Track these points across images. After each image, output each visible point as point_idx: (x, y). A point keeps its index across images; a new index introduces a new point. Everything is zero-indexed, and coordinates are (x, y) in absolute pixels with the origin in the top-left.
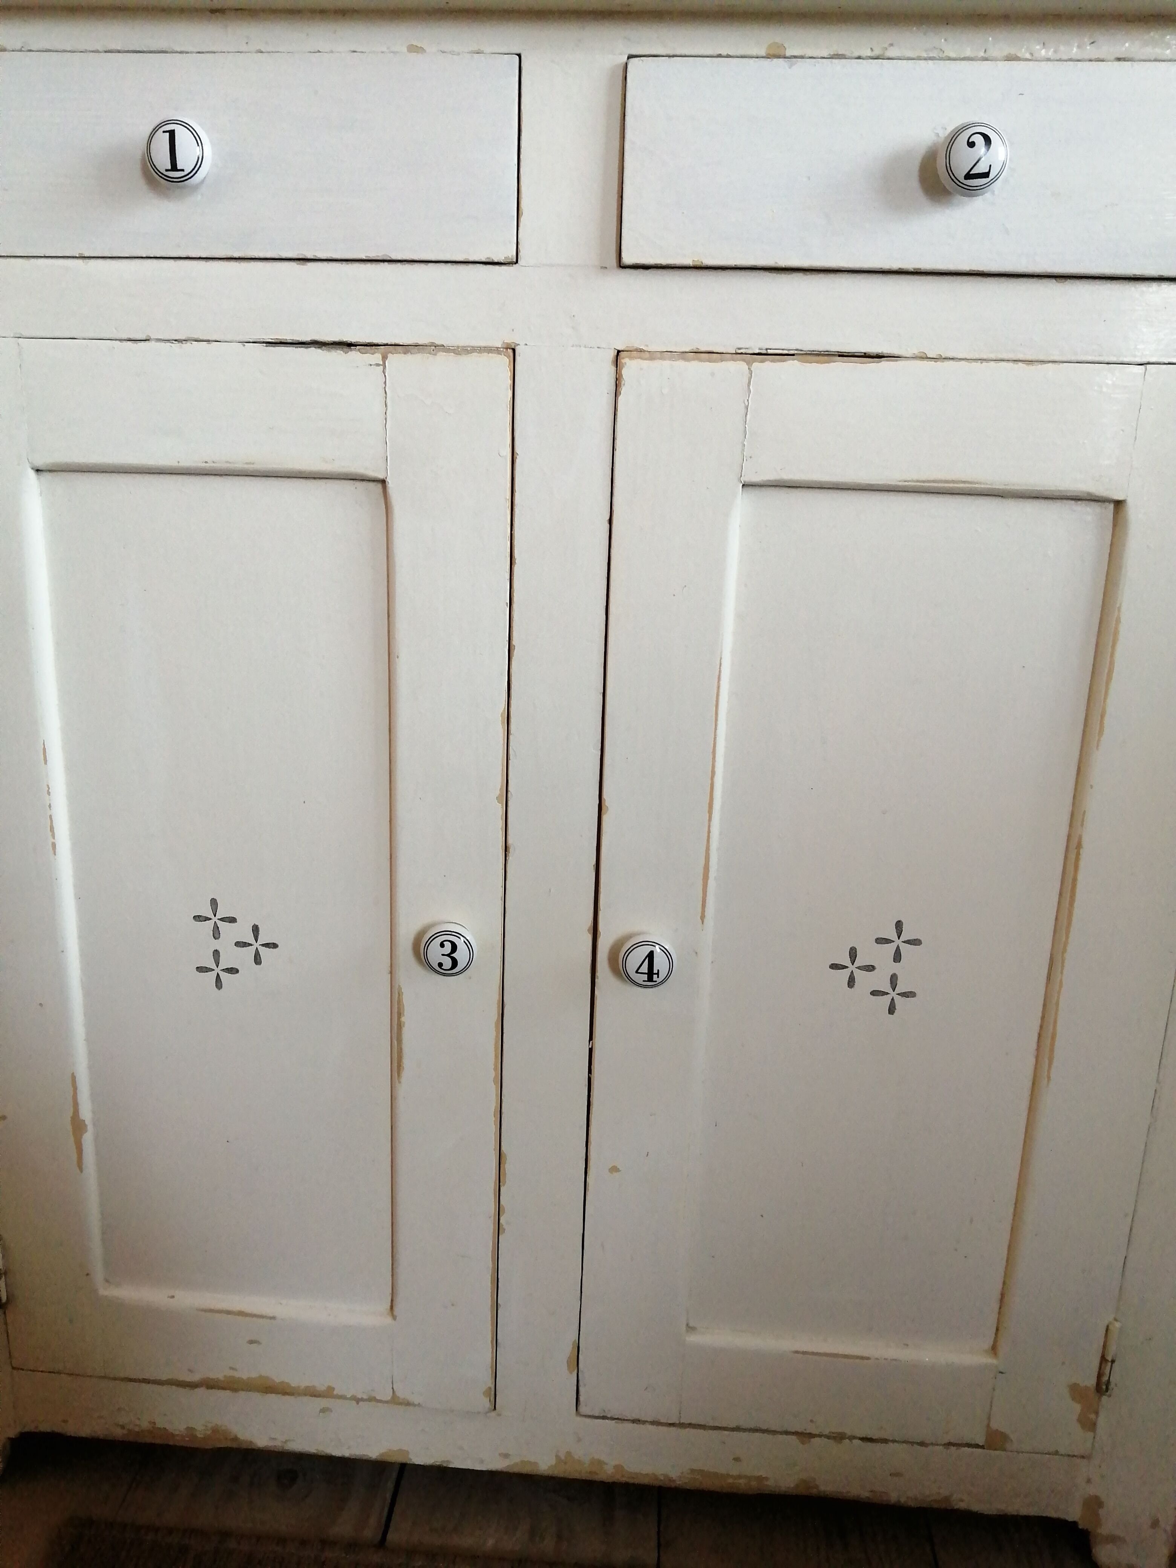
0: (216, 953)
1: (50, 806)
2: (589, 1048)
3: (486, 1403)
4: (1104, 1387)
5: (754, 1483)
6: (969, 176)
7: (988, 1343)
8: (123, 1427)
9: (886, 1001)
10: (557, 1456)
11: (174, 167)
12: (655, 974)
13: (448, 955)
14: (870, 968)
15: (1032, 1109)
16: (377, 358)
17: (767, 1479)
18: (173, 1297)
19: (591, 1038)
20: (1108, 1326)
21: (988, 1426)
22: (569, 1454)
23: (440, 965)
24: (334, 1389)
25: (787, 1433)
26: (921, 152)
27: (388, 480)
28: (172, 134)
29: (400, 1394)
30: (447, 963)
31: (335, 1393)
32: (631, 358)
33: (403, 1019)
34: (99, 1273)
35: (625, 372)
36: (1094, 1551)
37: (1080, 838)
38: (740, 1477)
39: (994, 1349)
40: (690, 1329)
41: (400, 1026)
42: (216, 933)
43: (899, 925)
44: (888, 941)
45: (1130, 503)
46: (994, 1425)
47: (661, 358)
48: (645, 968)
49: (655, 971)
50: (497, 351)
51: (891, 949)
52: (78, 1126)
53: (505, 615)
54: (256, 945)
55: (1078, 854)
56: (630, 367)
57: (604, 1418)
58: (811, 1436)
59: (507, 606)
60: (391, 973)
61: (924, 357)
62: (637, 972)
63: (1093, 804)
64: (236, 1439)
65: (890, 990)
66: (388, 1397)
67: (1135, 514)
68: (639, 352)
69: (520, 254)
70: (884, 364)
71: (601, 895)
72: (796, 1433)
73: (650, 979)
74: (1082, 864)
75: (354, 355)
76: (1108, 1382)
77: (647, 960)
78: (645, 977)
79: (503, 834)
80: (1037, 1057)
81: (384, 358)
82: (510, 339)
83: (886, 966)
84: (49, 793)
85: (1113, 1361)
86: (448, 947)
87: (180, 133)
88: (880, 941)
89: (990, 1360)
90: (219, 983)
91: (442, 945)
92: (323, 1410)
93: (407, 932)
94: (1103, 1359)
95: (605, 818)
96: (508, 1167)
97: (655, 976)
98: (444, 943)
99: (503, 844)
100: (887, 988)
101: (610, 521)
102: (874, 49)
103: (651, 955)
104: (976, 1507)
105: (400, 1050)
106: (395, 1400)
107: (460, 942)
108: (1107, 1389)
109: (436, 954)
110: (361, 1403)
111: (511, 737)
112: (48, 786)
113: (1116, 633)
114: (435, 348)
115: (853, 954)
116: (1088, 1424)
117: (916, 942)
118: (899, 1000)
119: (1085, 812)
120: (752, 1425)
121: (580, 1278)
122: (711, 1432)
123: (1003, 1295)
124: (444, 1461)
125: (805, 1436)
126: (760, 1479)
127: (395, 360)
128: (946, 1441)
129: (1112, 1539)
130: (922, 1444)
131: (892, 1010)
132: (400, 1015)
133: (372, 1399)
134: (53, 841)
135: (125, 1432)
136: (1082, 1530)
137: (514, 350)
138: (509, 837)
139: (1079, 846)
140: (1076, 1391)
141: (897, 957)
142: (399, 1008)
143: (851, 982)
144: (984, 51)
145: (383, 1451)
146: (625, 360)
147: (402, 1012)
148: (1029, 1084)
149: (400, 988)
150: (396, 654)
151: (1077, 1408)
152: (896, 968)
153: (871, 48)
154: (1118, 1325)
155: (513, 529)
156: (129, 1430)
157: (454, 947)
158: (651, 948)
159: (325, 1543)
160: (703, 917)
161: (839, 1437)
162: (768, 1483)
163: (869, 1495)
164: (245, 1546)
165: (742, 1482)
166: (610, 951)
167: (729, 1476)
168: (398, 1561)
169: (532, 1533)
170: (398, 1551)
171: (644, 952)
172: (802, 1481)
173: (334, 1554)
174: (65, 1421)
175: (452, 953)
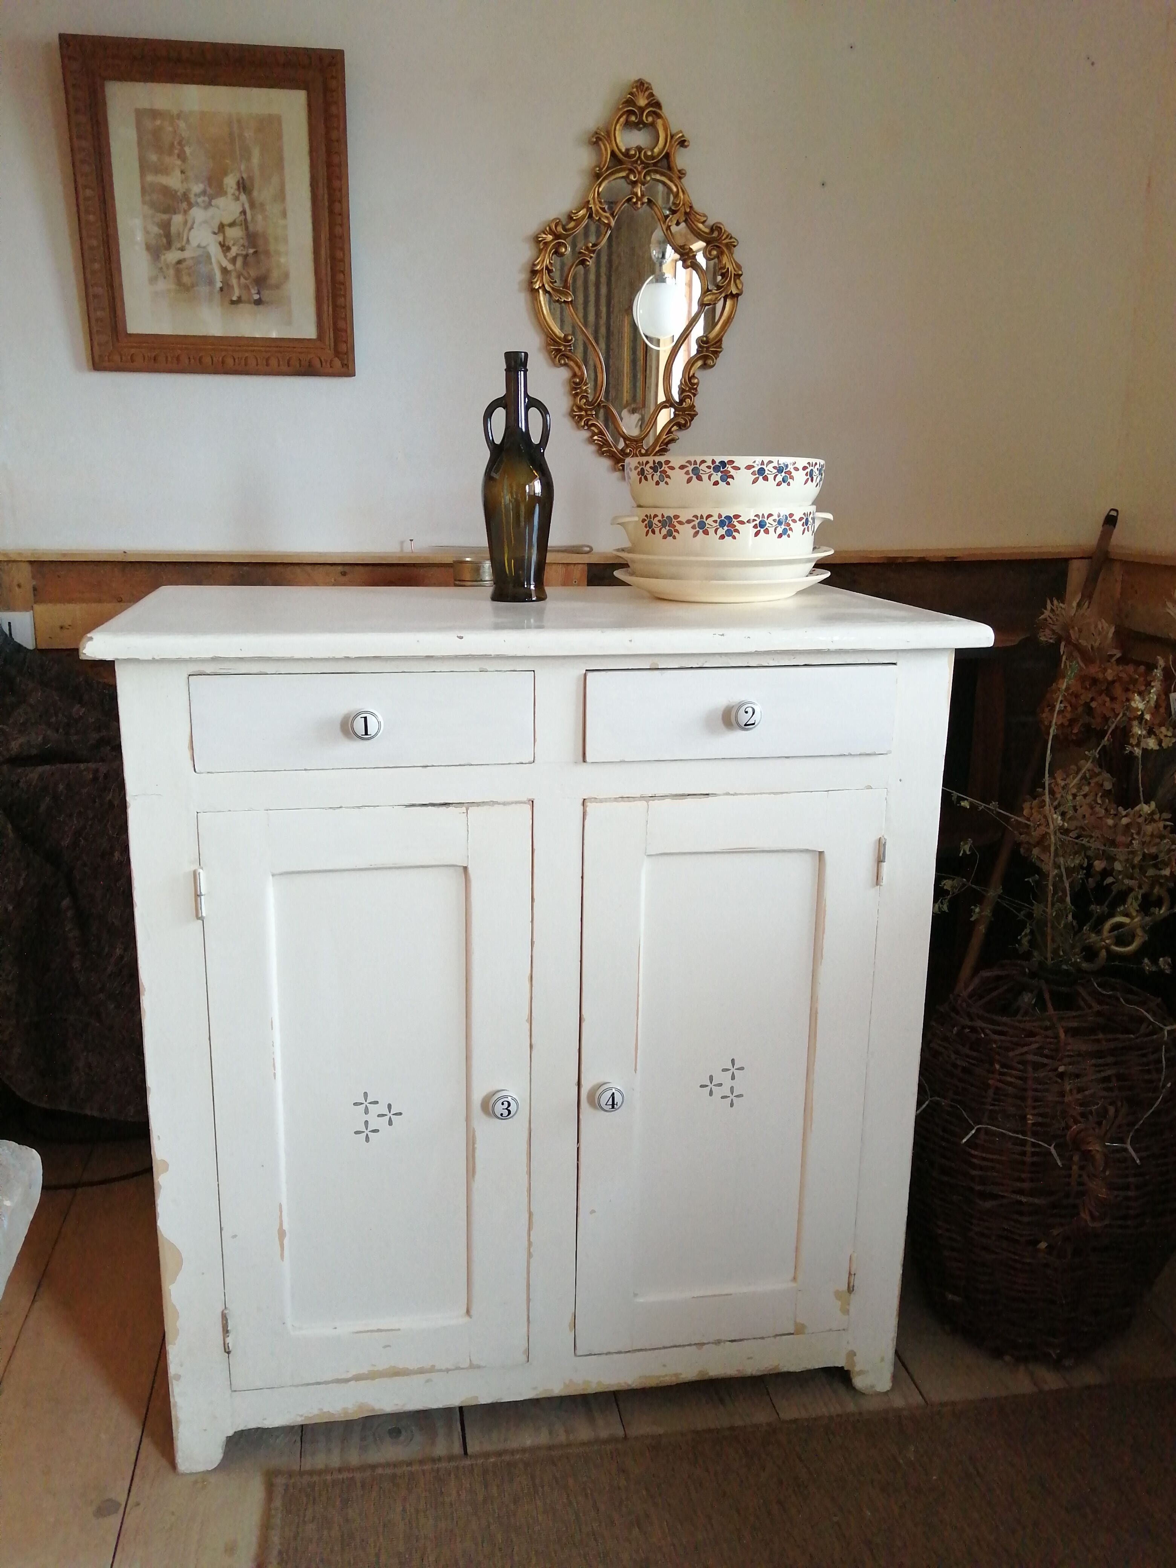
0: (366, 1123)
1: (273, 1053)
2: (578, 1148)
3: (525, 1358)
4: (851, 1289)
5: (674, 1378)
6: (746, 725)
7: (791, 1275)
8: (302, 1416)
9: (729, 1100)
10: (564, 1383)
11: (366, 734)
13: (506, 1109)
14: (720, 1085)
15: (804, 1146)
16: (464, 809)
17: (681, 1374)
18: (337, 1327)
19: (578, 1142)
20: (851, 1256)
21: (795, 1321)
22: (571, 1380)
23: (502, 1115)
24: (435, 1366)
25: (690, 1345)
26: (723, 709)
27: (469, 867)
28: (365, 718)
29: (475, 1362)
30: (506, 1113)
31: (436, 1368)
32: (591, 802)
33: (476, 1146)
34: (290, 1323)
35: (588, 809)
36: (853, 1381)
37: (817, 1009)
38: (666, 1375)
39: (795, 1279)
40: (636, 1295)
41: (474, 1150)
42: (366, 1111)
43: (733, 1061)
44: (728, 1070)
45: (826, 853)
46: (798, 1320)
47: (606, 802)
48: (610, 1102)
49: (615, 1103)
50: (524, 803)
51: (730, 1073)
52: (281, 1235)
53: (530, 927)
54: (389, 1115)
55: (816, 1017)
56: (590, 807)
57: (590, 1355)
58: (704, 1344)
59: (530, 923)
60: (467, 1121)
61: (728, 794)
62: (605, 1104)
63: (822, 991)
64: (373, 1410)
65: (730, 1095)
66: (467, 1365)
67: (828, 857)
68: (595, 800)
69: (536, 758)
70: (710, 798)
71: (582, 1065)
72: (695, 1344)
73: (613, 1107)
75: (451, 809)
76: (853, 1286)
77: (611, 1098)
78: (611, 1107)
79: (529, 1039)
80: (805, 1120)
81: (467, 810)
82: (530, 797)
83: (728, 1083)
84: (273, 1046)
85: (855, 1274)
86: (505, 1104)
87: (369, 717)
88: (725, 1070)
89: (793, 1285)
90: (367, 1139)
91: (503, 1104)
92: (427, 1381)
93: (477, 1097)
94: (850, 1274)
95: (583, 1024)
96: (534, 1219)
97: (615, 1106)
98: (503, 1102)
99: (529, 1044)
100: (729, 1094)
101: (582, 877)
103: (613, 1095)
104: (792, 1369)
105: (474, 1163)
106: (472, 1366)
107: (512, 1102)
108: (853, 1290)
109: (500, 1109)
110: (450, 1372)
111: (533, 989)
112: (273, 1042)
113: (825, 911)
114: (493, 803)
115: (711, 1079)
116: (846, 1311)
117: (742, 1069)
118: (735, 1100)
120: (672, 1344)
122: (649, 1352)
124: (498, 1399)
125: (700, 1345)
126: (676, 1375)
127: (472, 810)
128: (774, 1334)
129: (861, 1372)
130: (762, 1338)
131: (732, 1105)
132: (474, 1144)
133: (458, 1368)
135: (303, 1418)
136: (847, 1371)
137: (533, 802)
138: (533, 1040)
139: (816, 1013)
140: (838, 1295)
141: (733, 1078)
143: (711, 1093)
145: (463, 1399)
146: (588, 804)
147: (474, 1141)
148: (802, 1131)
149: (474, 1129)
151: (839, 1303)
152: (733, 1083)
154: (855, 1254)
155: (533, 886)
156: (306, 1417)
157: (509, 1105)
158: (613, 1092)
159: (434, 1460)
160: (636, 1070)
161: (718, 1342)
162: (683, 1376)
163: (736, 1372)
164: (388, 1471)
165: (667, 1378)
166: (588, 1094)
167: (660, 1376)
168: (480, 1461)
169: (550, 1433)
170: (476, 1456)
171: (609, 1093)
172: (700, 1372)
173: (444, 1465)
174: (265, 1419)
175: (508, 1107)
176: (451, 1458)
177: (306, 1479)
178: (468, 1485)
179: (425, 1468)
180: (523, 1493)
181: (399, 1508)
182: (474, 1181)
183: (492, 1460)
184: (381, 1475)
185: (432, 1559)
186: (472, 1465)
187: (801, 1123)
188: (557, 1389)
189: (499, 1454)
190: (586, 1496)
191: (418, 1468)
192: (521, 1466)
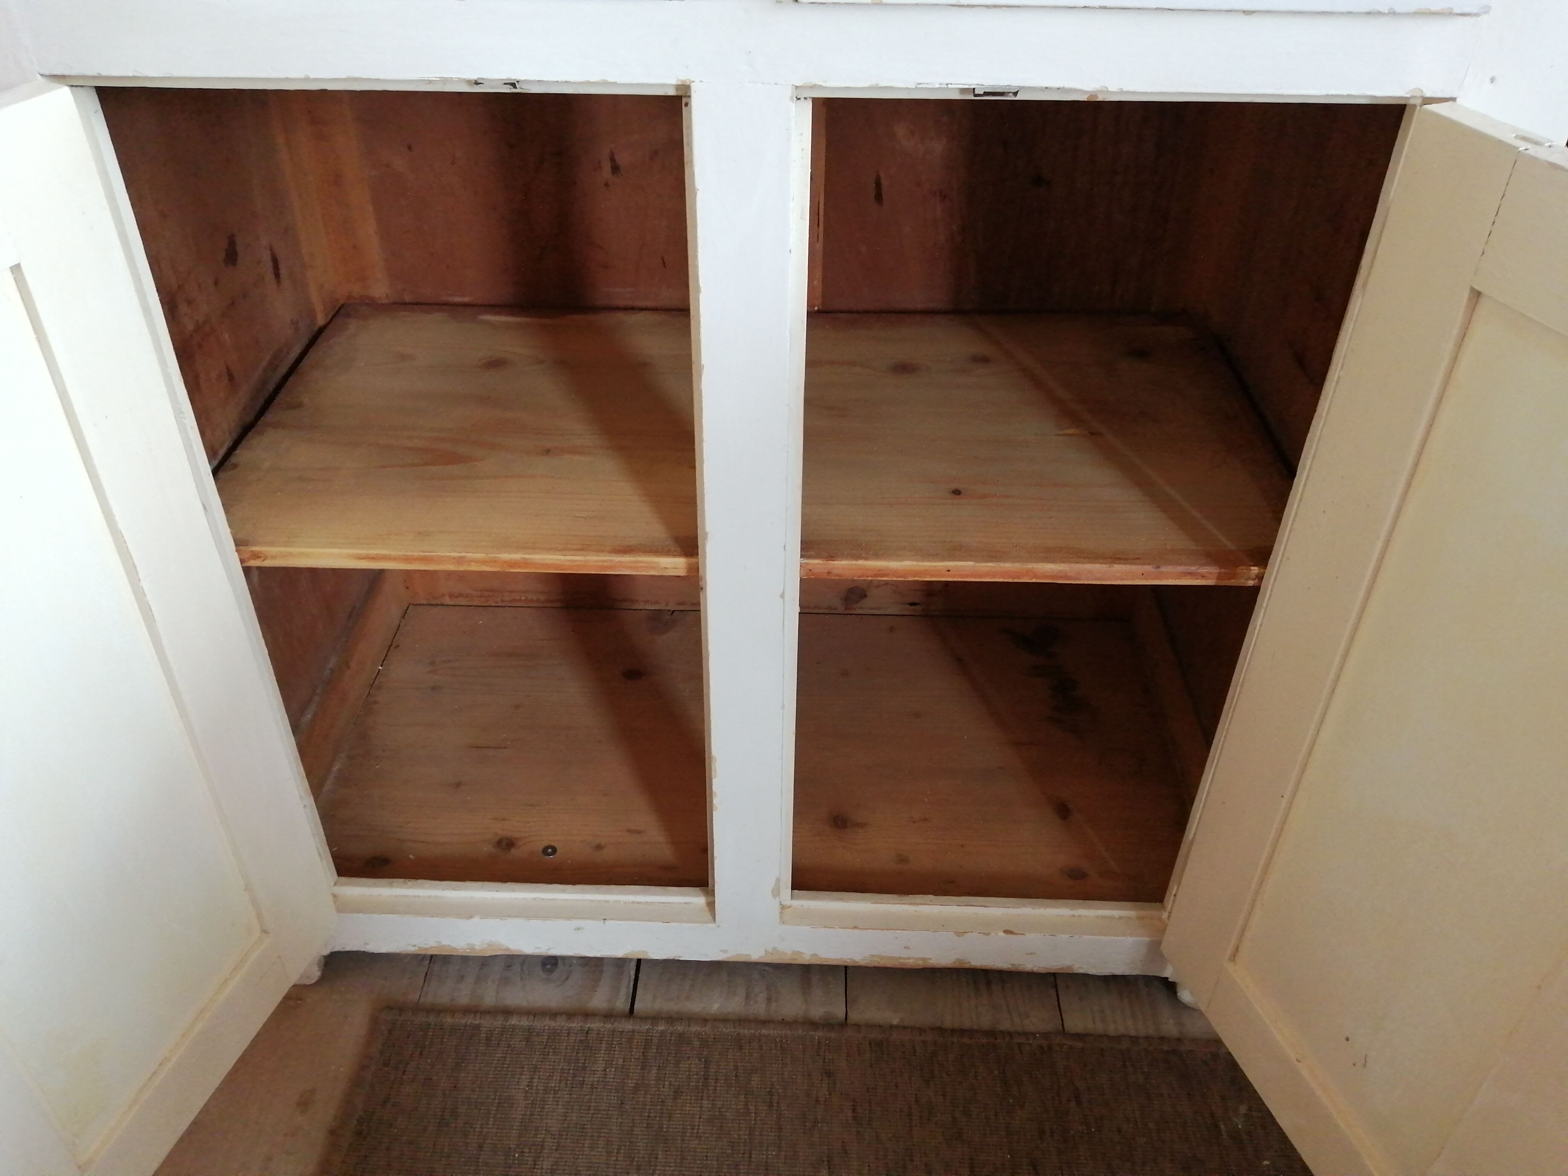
5: (919, 962)
8: (415, 946)
10: (765, 950)
17: (930, 959)
22: (774, 948)
36: (1179, 994)
38: (909, 958)
57: (804, 924)
58: (967, 932)
72: (956, 930)
92: (579, 928)
122: (886, 931)
124: (676, 956)
125: (962, 932)
126: (924, 959)
135: (416, 948)
136: (1171, 982)
145: (627, 952)
156: (420, 948)
159: (588, 1015)
162: (931, 962)
163: (1010, 966)
164: (525, 1022)
165: (911, 961)
167: (901, 958)
168: (645, 1027)
169: (747, 997)
170: (644, 1018)
172: (958, 960)
173: (595, 1025)
174: (367, 944)
176: (609, 1015)
177: (420, 1019)
178: (621, 1062)
179: (573, 1025)
180: (689, 1085)
181: (524, 1084)
183: (661, 1028)
184: (514, 1028)
185: (547, 1164)
186: (633, 1031)
188: (755, 952)
189: (671, 1019)
190: (771, 1106)
191: (563, 1024)
192: (696, 1043)
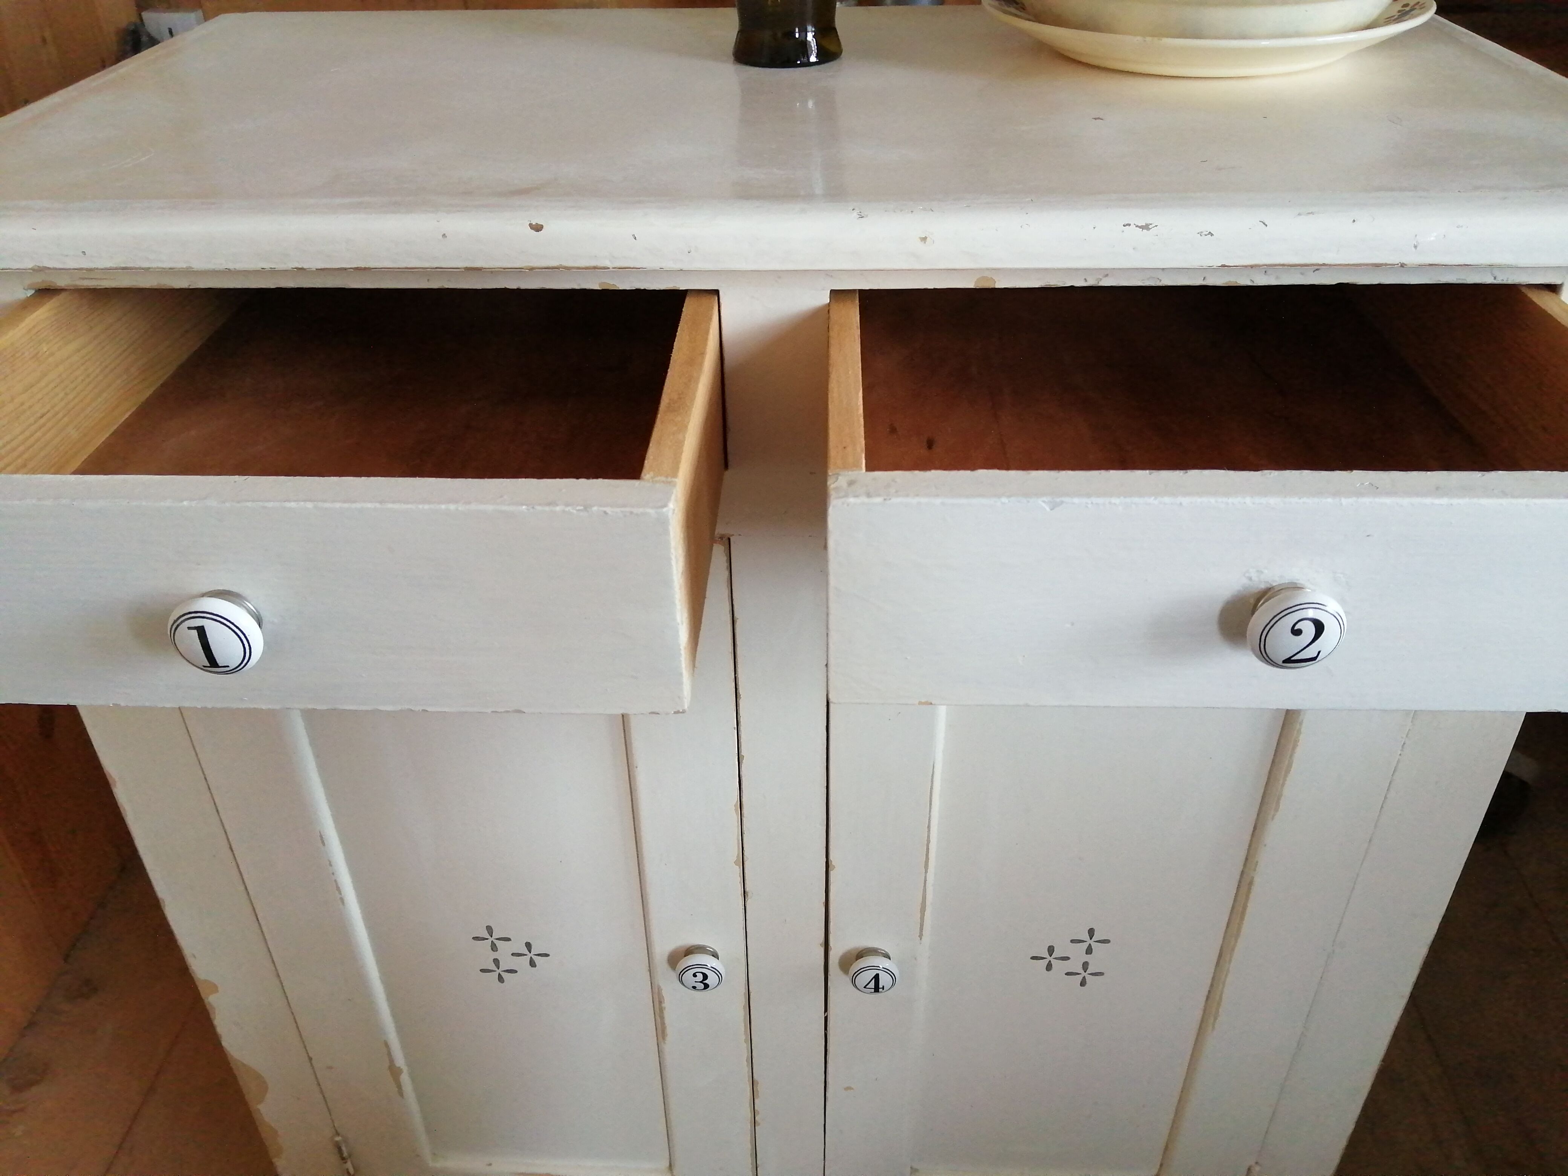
0: (496, 960)
2: (825, 1017)
9: (1078, 978)
12: (881, 988)
13: (701, 982)
14: (1066, 959)
18: (490, 1165)
19: (826, 1010)
23: (695, 986)
30: (701, 987)
33: (663, 1005)
34: (426, 1151)
37: (1252, 878)
40: (914, 1170)
41: (661, 1010)
42: (494, 948)
43: (1091, 931)
44: (1081, 941)
48: (872, 985)
51: (1083, 946)
52: (395, 1072)
53: (734, 736)
54: (530, 955)
59: (735, 729)
60: (650, 971)
62: (865, 987)
63: (1265, 858)
65: (1082, 972)
71: (831, 923)
73: (877, 993)
74: (1252, 896)
77: (873, 981)
78: (872, 991)
79: (741, 886)
80: (1205, 1011)
83: (1078, 954)
86: (700, 977)
88: (1074, 941)
90: (501, 980)
91: (695, 975)
95: (832, 874)
96: (760, 1088)
98: (697, 974)
99: (742, 892)
100: (1079, 970)
102: (1088, 279)
103: (877, 977)
105: (663, 1024)
107: (710, 974)
109: (691, 979)
111: (744, 819)
115: (1051, 950)
117: (1105, 941)
118: (1089, 978)
119: (1257, 862)
121: (823, 1148)
123: (1166, 1148)
131: (1083, 984)
132: (660, 1003)
134: (340, 896)
138: (746, 886)
139: (1251, 883)
141: (1089, 951)
142: (659, 998)
143: (1049, 967)
144: (1203, 279)
147: (662, 1000)
148: (1197, 1027)
149: (659, 989)
150: (635, 766)
152: (1087, 958)
153: (1085, 279)
154: (1257, 1168)
155: (737, 672)
157: (705, 977)
158: (878, 972)
160: (921, 936)
166: (841, 957)
171: (873, 973)
175: (703, 980)
182: (665, 1043)
187: (1198, 1014)
